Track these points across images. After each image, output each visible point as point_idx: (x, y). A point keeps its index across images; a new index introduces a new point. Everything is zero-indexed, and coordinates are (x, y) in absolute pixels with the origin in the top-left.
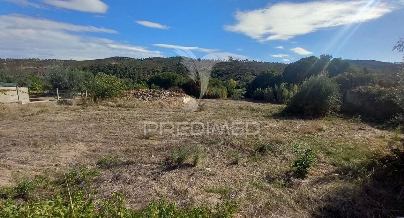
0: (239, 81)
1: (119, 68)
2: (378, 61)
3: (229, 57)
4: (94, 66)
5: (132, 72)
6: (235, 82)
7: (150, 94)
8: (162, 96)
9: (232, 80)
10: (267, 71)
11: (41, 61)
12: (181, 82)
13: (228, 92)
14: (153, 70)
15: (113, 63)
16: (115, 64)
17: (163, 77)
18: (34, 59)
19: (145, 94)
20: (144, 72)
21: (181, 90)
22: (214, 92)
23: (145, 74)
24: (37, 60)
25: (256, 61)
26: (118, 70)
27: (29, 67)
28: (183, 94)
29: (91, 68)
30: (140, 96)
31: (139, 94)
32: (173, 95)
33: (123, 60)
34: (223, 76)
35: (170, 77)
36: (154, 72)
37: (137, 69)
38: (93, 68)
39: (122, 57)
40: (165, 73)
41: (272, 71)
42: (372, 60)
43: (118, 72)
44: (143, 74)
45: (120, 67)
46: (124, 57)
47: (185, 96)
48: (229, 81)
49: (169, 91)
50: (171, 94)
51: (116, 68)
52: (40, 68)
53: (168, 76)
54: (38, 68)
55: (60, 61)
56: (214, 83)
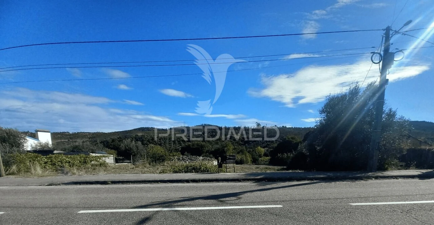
0: (266, 149)
1: (145, 139)
2: (428, 122)
3: (257, 123)
4: (122, 137)
5: (159, 142)
6: (263, 150)
7: (189, 159)
8: (197, 160)
9: (259, 148)
10: (288, 138)
11: (70, 135)
12: (209, 150)
13: (253, 158)
14: (179, 140)
15: (140, 134)
16: (142, 135)
17: (192, 146)
18: (64, 132)
19: (185, 159)
20: (170, 142)
21: (211, 156)
22: (239, 159)
23: (171, 144)
24: (67, 134)
25: (286, 127)
26: (145, 141)
27: (60, 141)
28: (212, 159)
29: (119, 140)
30: (181, 160)
31: (181, 159)
32: (206, 159)
33: (148, 130)
34: (250, 144)
35: (199, 146)
36: (180, 141)
37: (164, 139)
38: (121, 140)
39: (147, 128)
40: (195, 143)
41: (292, 138)
42: (421, 121)
43: (145, 143)
44: (169, 144)
45: (147, 138)
46: (149, 128)
47: (214, 160)
48: (256, 149)
49: (202, 157)
50: (204, 159)
51: (143, 138)
52: (71, 141)
53: (197, 145)
54: (69, 141)
55: (88, 134)
56: (239, 151)
